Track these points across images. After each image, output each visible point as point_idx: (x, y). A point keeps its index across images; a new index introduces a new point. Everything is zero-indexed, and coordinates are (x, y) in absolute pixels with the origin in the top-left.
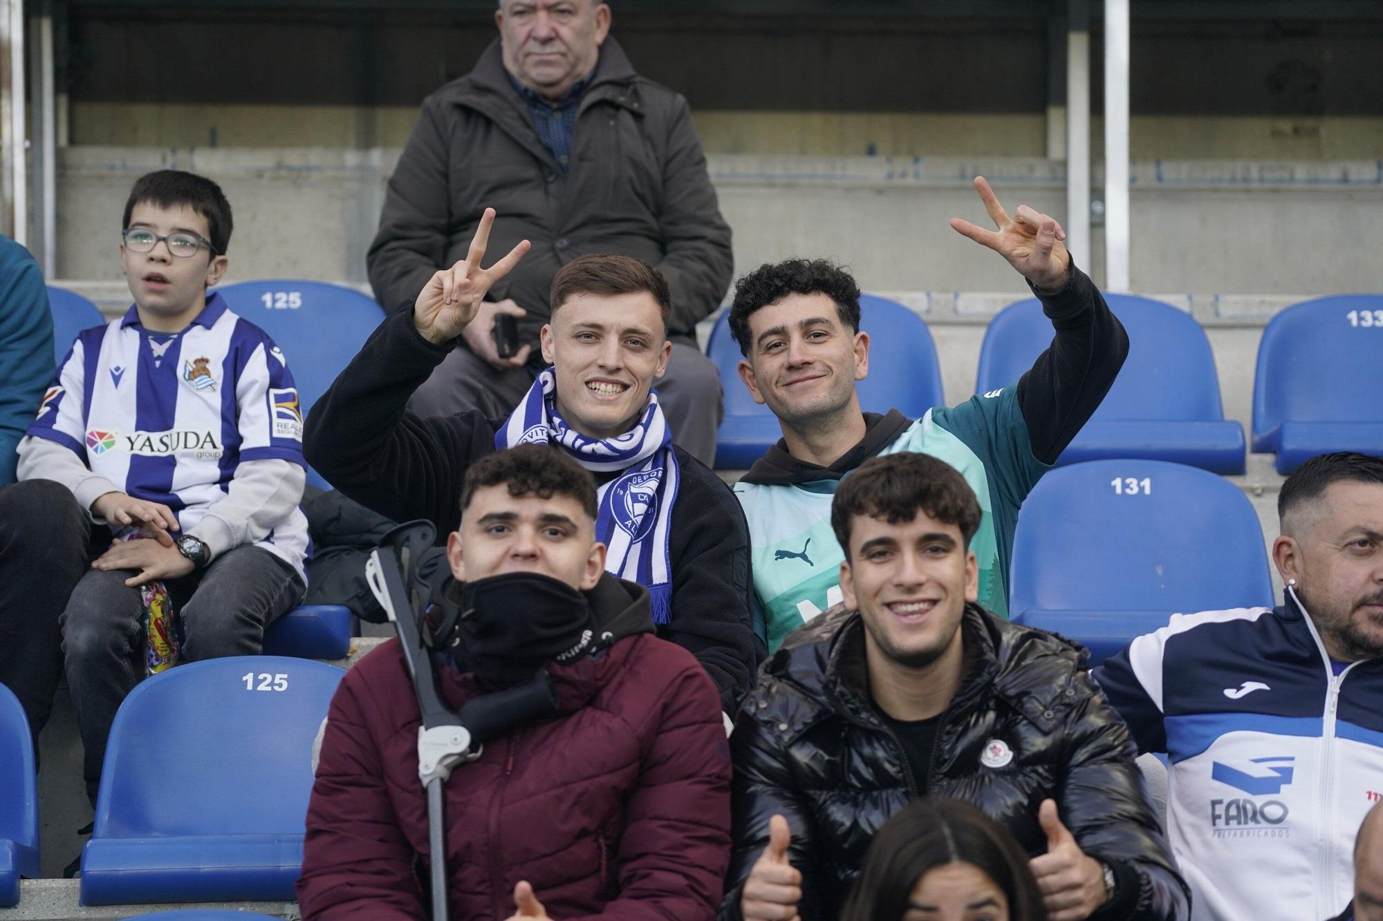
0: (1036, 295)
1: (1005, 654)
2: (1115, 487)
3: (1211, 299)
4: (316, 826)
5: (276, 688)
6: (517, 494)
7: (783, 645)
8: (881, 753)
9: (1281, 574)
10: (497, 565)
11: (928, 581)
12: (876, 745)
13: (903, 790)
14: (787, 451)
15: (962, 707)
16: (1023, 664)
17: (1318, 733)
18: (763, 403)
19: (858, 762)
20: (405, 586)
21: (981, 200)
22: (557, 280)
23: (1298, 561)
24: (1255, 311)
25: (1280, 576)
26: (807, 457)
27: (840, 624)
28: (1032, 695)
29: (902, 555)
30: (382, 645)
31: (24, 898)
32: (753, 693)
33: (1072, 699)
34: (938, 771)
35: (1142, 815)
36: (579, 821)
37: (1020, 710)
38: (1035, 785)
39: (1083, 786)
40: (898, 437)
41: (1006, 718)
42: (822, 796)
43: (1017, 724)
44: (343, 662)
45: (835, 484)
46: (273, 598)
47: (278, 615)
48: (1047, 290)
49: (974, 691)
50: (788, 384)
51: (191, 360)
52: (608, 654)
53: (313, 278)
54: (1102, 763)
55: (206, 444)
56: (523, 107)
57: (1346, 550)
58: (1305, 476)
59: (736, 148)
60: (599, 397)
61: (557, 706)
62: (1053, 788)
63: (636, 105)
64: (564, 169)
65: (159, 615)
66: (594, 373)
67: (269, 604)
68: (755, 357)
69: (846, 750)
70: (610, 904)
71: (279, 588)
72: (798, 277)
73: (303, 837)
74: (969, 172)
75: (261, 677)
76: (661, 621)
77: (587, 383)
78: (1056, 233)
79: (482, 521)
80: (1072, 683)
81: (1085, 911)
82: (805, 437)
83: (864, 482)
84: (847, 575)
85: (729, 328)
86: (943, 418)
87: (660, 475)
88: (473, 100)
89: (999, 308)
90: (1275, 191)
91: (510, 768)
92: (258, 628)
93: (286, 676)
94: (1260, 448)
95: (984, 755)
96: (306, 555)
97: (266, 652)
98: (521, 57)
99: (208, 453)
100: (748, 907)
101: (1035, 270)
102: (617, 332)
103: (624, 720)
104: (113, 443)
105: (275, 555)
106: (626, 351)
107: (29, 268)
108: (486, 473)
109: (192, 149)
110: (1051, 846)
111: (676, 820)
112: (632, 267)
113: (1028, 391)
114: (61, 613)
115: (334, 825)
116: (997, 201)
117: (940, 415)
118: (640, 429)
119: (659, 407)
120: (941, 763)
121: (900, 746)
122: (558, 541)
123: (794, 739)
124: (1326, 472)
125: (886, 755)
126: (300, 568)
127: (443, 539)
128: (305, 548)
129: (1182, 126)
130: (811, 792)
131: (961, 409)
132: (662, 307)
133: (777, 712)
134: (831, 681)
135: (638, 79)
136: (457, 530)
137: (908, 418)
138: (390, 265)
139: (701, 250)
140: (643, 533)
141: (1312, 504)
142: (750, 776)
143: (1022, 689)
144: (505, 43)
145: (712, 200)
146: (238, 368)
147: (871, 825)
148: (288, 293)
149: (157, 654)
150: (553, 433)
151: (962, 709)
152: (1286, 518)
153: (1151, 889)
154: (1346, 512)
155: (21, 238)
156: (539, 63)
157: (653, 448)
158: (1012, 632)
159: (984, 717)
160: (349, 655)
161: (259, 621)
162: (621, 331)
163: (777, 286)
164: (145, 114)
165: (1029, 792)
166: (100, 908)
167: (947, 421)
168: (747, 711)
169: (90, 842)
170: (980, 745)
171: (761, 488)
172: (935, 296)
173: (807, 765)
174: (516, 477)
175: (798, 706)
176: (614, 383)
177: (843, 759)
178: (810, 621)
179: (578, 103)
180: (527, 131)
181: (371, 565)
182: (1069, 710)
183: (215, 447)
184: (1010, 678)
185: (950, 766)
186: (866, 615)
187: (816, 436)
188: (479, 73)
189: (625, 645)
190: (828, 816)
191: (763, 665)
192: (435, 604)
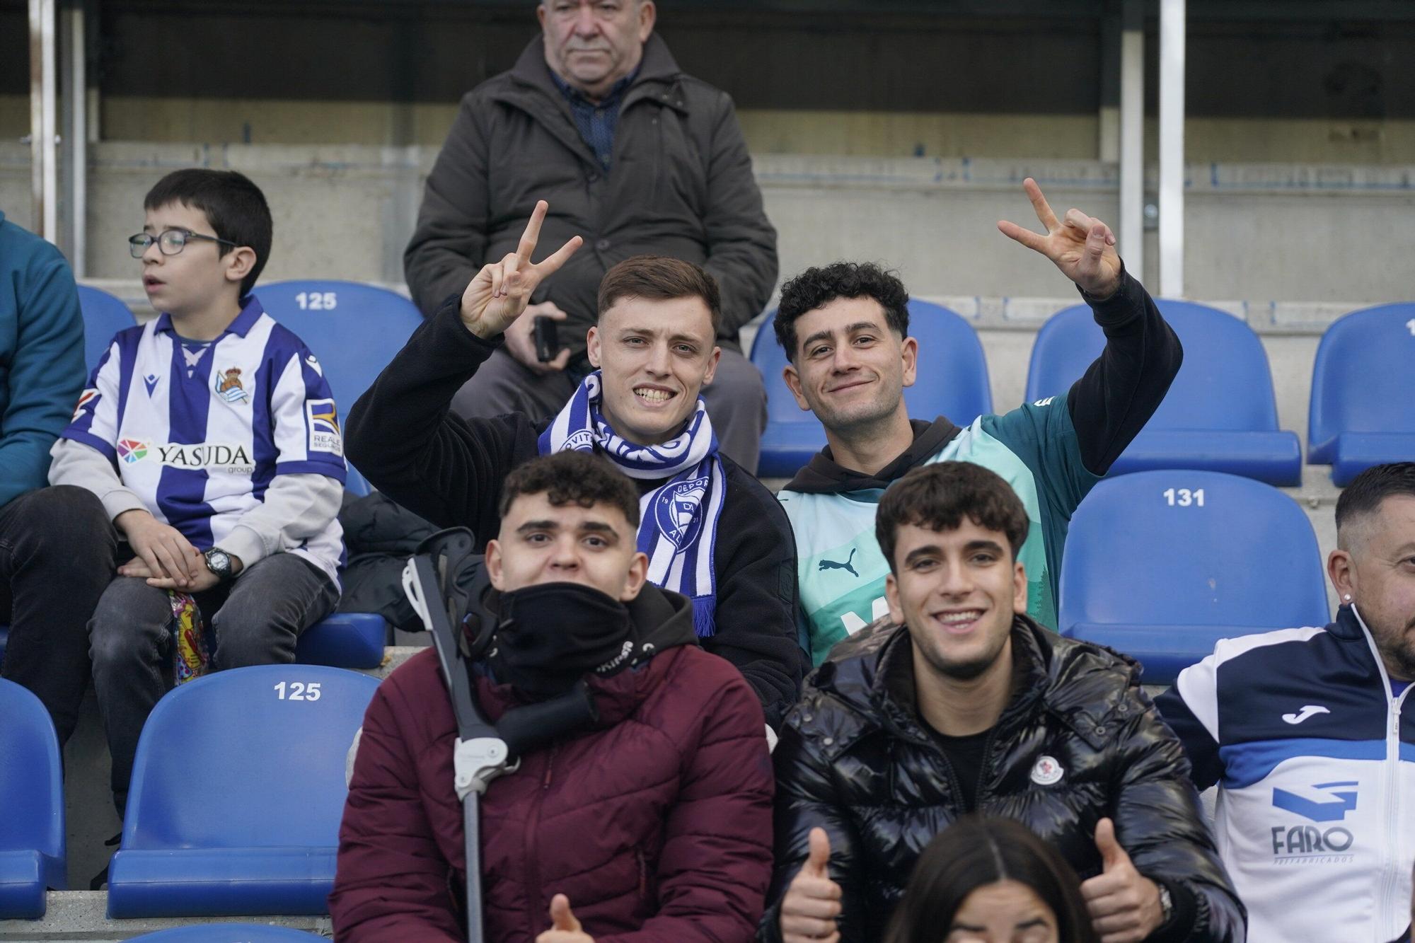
0: (1086, 301)
1: (1057, 668)
2: (1167, 498)
3: (1266, 306)
4: (349, 839)
5: (309, 698)
6: (557, 503)
7: (828, 657)
8: (928, 770)
9: (1336, 589)
10: (536, 575)
11: (975, 589)
12: (923, 761)
13: (950, 807)
14: (832, 458)
15: (1011, 722)
16: (1075, 678)
17: (1381, 756)
18: (809, 410)
19: (904, 778)
20: (442, 594)
21: (1030, 201)
22: (605, 282)
23: (1352, 576)
24: (1311, 319)
25: (1335, 591)
26: (852, 465)
27: (887, 637)
28: (1084, 710)
29: (948, 563)
30: (418, 655)
31: (51, 911)
32: (798, 706)
33: (1124, 715)
34: (986, 787)
35: (1197, 834)
36: (619, 837)
37: (1071, 726)
38: (1086, 803)
39: (1135, 804)
40: (946, 445)
41: (1057, 734)
42: (867, 813)
43: (1067, 741)
44: (377, 671)
45: (881, 492)
46: (306, 605)
47: (311, 623)
48: (1097, 296)
49: (1025, 705)
50: (834, 391)
51: (223, 372)
52: (649, 666)
53: (347, 278)
54: (1155, 781)
55: (237, 459)
56: (565, 105)
57: (1400, 567)
58: (1362, 487)
59: (781, 148)
60: (647, 404)
61: (596, 719)
62: (1104, 806)
63: (679, 104)
64: (606, 168)
65: (189, 626)
66: (642, 379)
67: (302, 611)
68: (800, 363)
69: (892, 765)
70: (649, 921)
71: (312, 595)
72: (845, 281)
73: (336, 850)
74: (1020, 174)
75: (293, 686)
76: (704, 634)
77: (635, 389)
78: (1106, 238)
79: (521, 529)
80: (1124, 699)
81: (1142, 933)
82: (851, 446)
83: (908, 490)
84: (893, 589)
85: (774, 332)
86: (993, 426)
87: (706, 484)
88: (514, 97)
89: (1049, 314)
90: (1333, 196)
91: (548, 781)
92: (291, 636)
93: (319, 685)
94: (1316, 460)
95: (1033, 772)
96: (340, 563)
97: (299, 661)
98: (563, 54)
99: (240, 468)
100: (787, 921)
101: (1084, 276)
102: (666, 337)
103: (665, 734)
104: (145, 453)
105: (309, 562)
106: (675, 357)
107: (60, 267)
108: (526, 481)
109: (225, 144)
110: (1106, 866)
111: (716, 835)
112: (683, 271)
113: (1079, 400)
114: (88, 620)
115: (367, 838)
116: (1046, 203)
117: (989, 423)
118: (686, 437)
119: (706, 414)
120: (990, 780)
121: (948, 762)
122: (599, 551)
123: (838, 755)
124: (1383, 484)
125: (934, 772)
126: (333, 575)
127: (481, 546)
128: (338, 556)
129: (1237, 128)
130: (856, 808)
131: (1011, 418)
132: (712, 312)
133: (822, 726)
134: (879, 695)
135: (682, 76)
136: (496, 538)
137: (955, 425)
138: (428, 265)
139: (744, 252)
140: (688, 544)
141: (1367, 519)
142: (795, 792)
143: (1071, 705)
144: (547, 39)
145: (757, 202)
146: (273, 382)
147: (918, 843)
148: (322, 293)
149: (187, 666)
150: (598, 438)
151: (1011, 725)
152: (1341, 530)
153: (1208, 910)
154: (1401, 528)
155: (50, 236)
156: (582, 60)
157: (699, 456)
158: (1063, 646)
159: (1035, 732)
160: (383, 664)
161: (292, 629)
162: (670, 337)
163: (823, 289)
164: (177, 108)
165: (1080, 810)
166: (128, 921)
167: (997, 429)
168: (791, 724)
169: (118, 853)
170: (1030, 761)
171: (806, 497)
172: (984, 301)
173: (852, 780)
174: (556, 486)
175: (843, 719)
176: (662, 389)
177: (889, 775)
178: (856, 633)
179: (620, 102)
180: (570, 129)
181: (408, 572)
182: (1121, 726)
183: (246, 462)
184: (1061, 693)
185: (998, 784)
186: (913, 628)
187: (862, 444)
188: (521, 70)
189: (666, 656)
190: (873, 833)
191: (807, 677)
192: (473, 613)
